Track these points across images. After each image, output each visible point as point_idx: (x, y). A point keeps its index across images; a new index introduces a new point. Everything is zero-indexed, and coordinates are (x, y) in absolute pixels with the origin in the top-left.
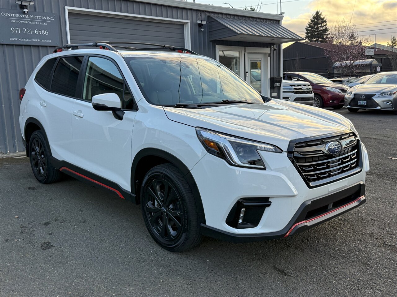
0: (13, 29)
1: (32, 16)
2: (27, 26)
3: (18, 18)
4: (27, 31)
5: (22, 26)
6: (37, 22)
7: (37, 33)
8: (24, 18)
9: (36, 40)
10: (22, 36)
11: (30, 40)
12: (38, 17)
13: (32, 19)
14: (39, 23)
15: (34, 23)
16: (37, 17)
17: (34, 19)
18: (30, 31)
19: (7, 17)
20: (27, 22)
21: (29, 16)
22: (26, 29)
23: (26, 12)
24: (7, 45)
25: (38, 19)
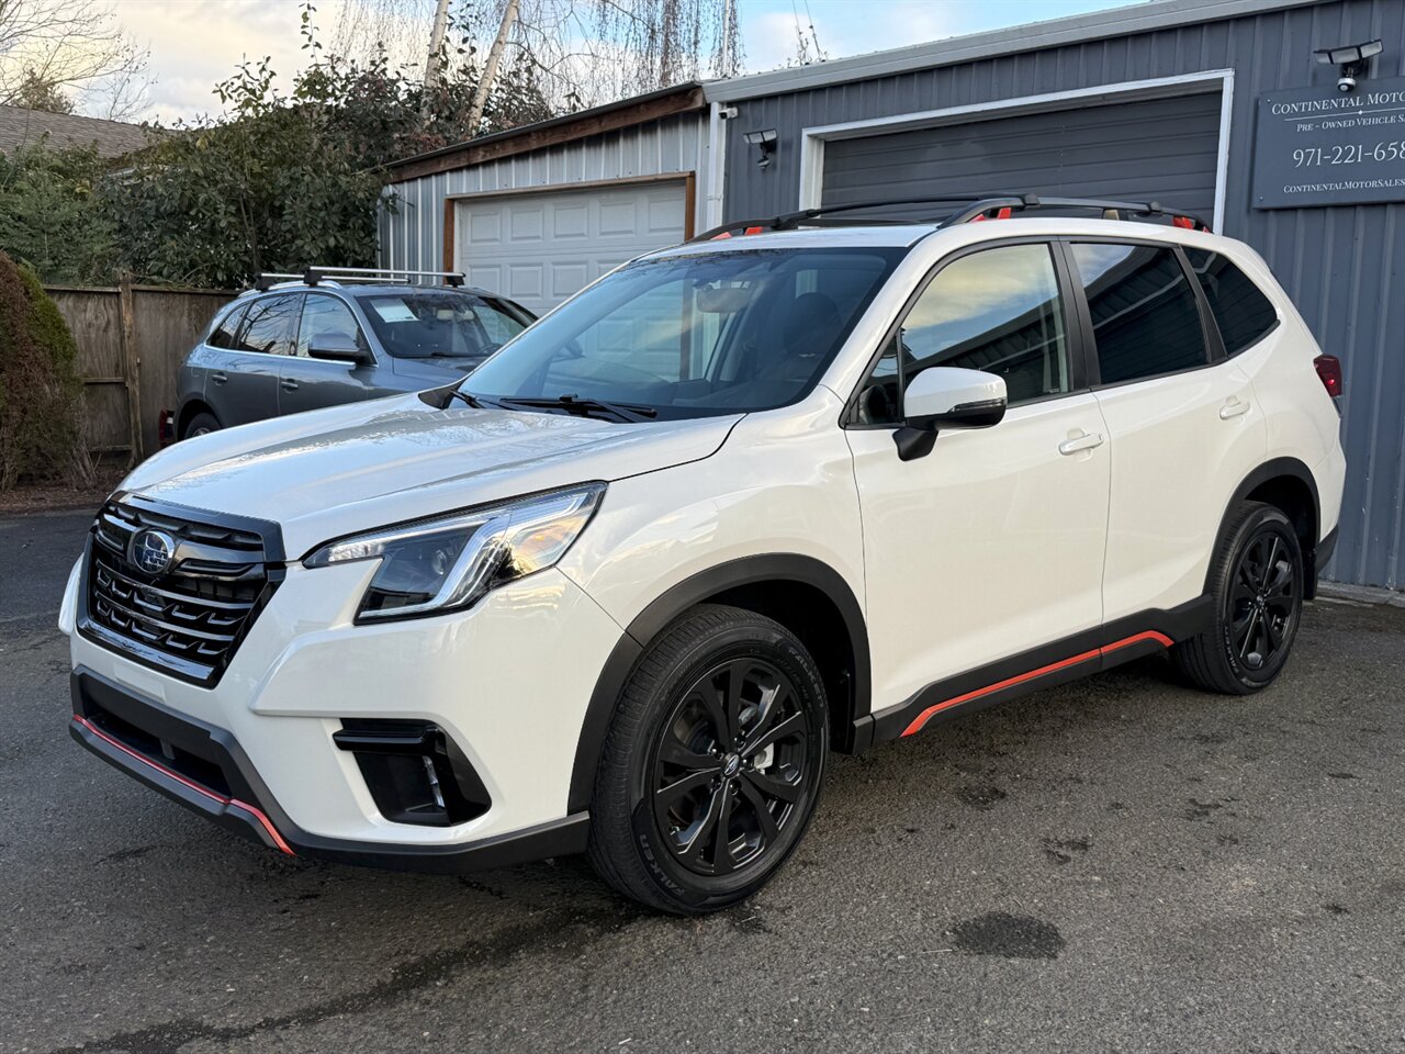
0: (1299, 155)
1: (1373, 97)
2: (1346, 137)
3: (1324, 112)
4: (1346, 154)
5: (1326, 140)
6: (1389, 115)
7: (1380, 155)
8: (1343, 110)
9: (1373, 184)
10: (1328, 173)
11: (1351, 185)
12: (1397, 97)
13: (1374, 106)
14: (1397, 118)
15: (1378, 121)
16: (1391, 98)
17: (1380, 106)
18: (1357, 152)
19: (1289, 115)
20: (1351, 123)
21: (1362, 100)
22: (1343, 148)
23: (1345, 88)
24: (1278, 210)
25: (1393, 105)
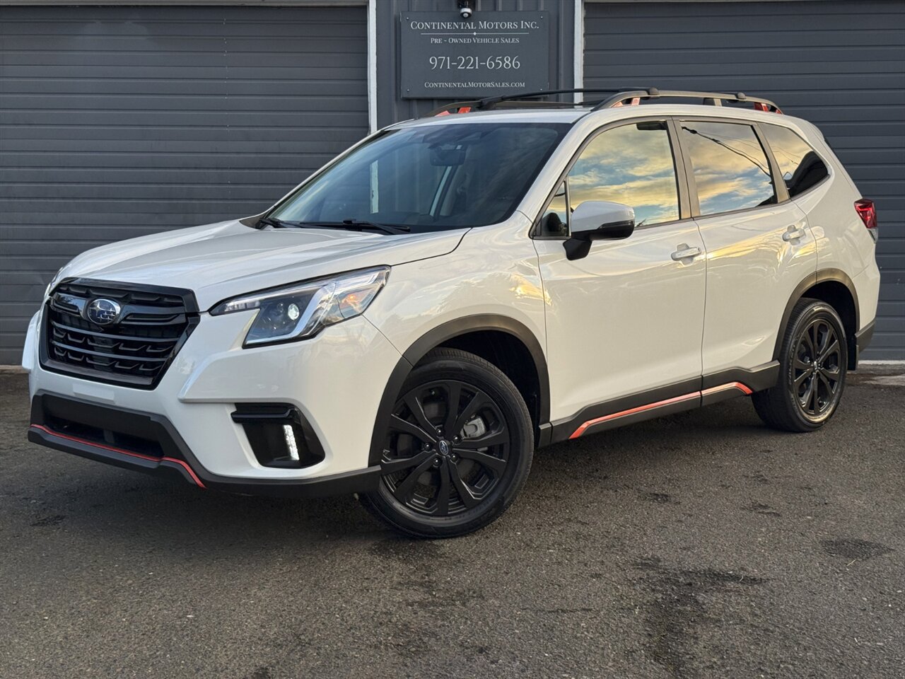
0: (433, 60)
1: (483, 23)
2: (468, 50)
3: (449, 31)
4: (466, 64)
5: (455, 52)
6: (495, 37)
7: (490, 65)
8: (463, 31)
9: (488, 85)
10: (456, 75)
11: (472, 85)
12: (499, 25)
13: (483, 30)
14: (500, 40)
15: (487, 41)
16: (495, 26)
17: (487, 30)
18: (474, 62)
19: (423, 31)
20: (469, 41)
21: (477, 25)
22: (465, 59)
23: (466, 15)
24: (419, 100)
25: (497, 31)
